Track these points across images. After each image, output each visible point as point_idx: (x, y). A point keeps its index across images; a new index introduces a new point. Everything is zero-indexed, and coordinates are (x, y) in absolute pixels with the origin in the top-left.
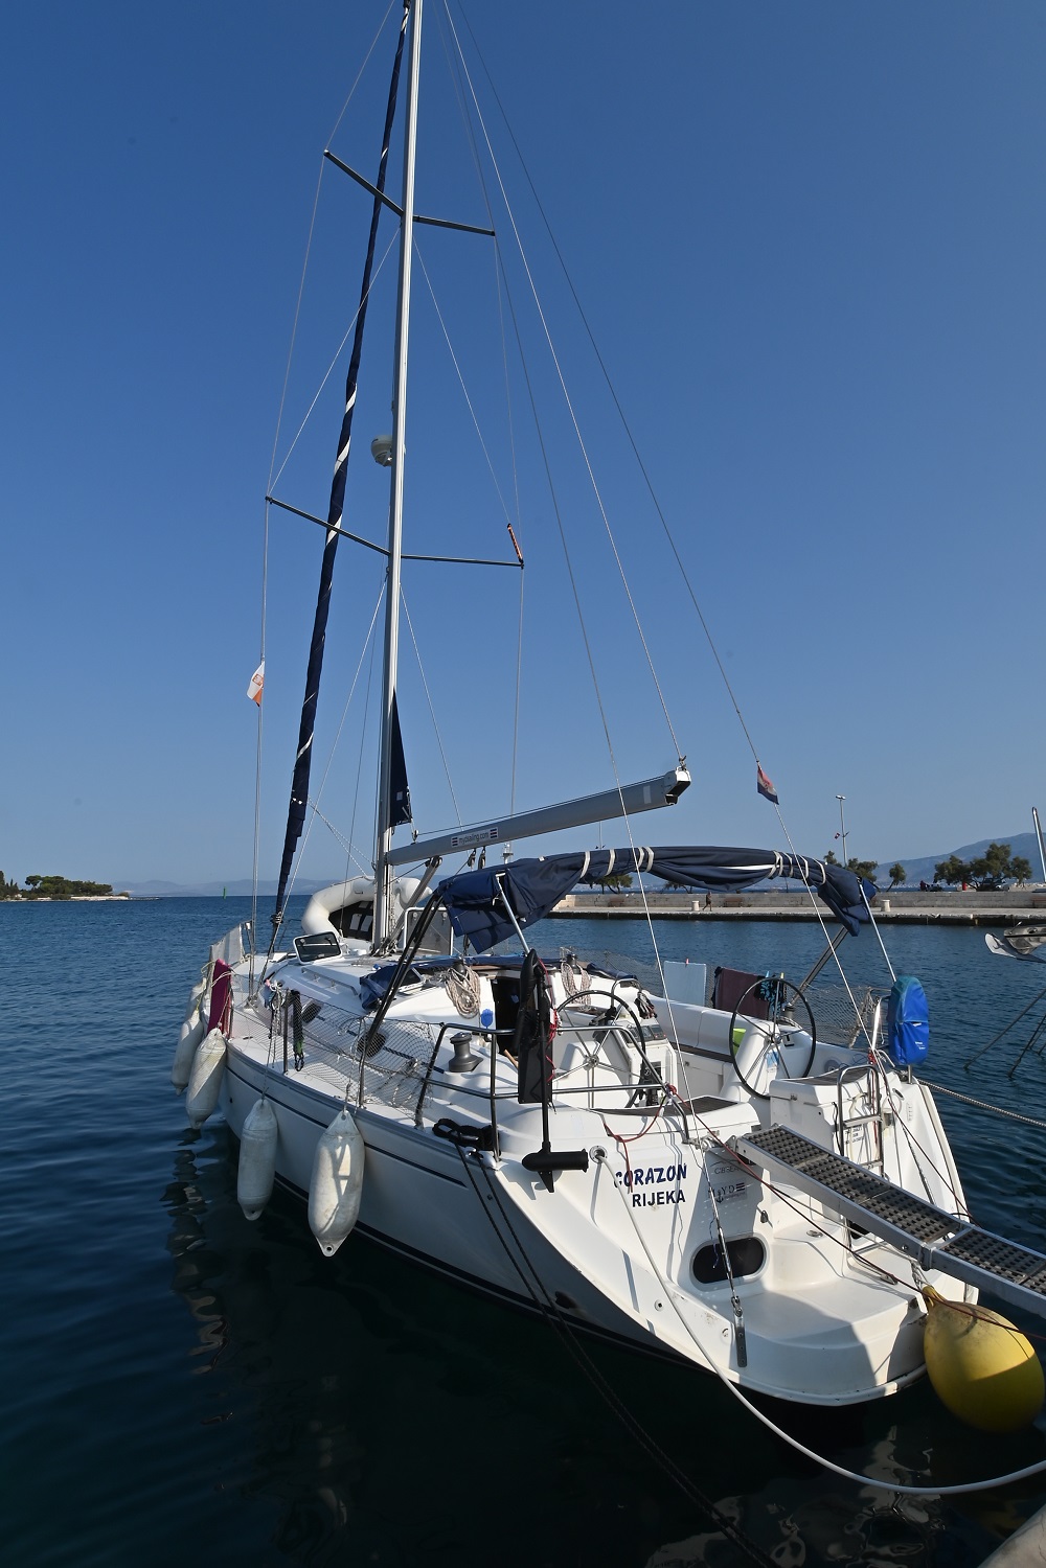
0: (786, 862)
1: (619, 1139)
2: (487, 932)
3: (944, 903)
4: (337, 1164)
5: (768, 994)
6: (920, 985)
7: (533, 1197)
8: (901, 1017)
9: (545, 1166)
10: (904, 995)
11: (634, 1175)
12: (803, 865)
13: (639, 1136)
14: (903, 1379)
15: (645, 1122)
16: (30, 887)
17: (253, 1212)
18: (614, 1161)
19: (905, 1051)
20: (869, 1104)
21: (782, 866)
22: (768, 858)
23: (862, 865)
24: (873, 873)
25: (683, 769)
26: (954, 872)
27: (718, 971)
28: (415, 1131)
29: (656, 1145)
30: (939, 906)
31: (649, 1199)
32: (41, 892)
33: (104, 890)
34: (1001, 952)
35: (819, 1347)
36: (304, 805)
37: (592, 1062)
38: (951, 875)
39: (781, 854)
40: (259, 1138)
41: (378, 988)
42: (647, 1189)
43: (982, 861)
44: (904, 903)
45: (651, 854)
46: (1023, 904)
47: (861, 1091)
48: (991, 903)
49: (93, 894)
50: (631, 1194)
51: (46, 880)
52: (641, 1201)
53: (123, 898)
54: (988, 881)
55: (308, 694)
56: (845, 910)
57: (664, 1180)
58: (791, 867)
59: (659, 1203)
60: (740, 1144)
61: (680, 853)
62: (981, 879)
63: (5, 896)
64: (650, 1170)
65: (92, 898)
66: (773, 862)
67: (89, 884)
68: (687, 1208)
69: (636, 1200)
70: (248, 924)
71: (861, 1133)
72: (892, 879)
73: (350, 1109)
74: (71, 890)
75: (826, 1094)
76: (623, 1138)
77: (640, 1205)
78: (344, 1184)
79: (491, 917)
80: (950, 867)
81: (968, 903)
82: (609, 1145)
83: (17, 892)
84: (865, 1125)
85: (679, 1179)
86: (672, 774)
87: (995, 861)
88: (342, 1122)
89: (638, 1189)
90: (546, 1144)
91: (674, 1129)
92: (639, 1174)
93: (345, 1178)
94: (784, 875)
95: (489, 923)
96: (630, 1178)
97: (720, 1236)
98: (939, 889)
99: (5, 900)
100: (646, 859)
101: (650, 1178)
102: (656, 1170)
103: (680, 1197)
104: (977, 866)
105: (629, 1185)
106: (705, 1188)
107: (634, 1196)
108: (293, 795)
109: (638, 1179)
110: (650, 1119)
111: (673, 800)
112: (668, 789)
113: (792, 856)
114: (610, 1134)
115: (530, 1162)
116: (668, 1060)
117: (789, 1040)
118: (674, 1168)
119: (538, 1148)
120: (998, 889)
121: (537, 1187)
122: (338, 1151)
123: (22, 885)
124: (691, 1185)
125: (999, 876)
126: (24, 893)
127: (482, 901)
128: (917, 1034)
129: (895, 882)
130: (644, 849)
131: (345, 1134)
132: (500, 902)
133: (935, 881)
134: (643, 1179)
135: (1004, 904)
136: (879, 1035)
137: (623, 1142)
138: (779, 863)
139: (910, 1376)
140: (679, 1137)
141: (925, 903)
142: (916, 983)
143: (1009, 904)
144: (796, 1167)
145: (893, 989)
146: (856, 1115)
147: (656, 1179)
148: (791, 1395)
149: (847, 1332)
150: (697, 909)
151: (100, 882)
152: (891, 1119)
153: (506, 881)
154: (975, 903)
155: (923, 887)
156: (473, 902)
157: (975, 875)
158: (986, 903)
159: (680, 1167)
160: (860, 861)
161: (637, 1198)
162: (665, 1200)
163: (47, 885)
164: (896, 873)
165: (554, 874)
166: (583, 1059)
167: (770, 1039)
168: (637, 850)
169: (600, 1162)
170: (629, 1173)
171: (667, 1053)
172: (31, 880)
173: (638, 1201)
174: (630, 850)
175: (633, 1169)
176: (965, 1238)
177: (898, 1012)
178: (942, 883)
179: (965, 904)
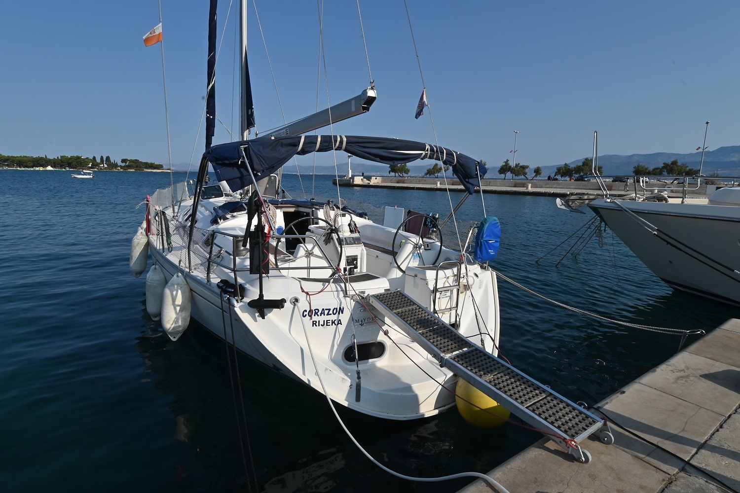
0: (432, 150)
1: (307, 293)
2: (238, 180)
3: (558, 186)
4: (174, 299)
5: (429, 224)
6: (498, 221)
7: (256, 321)
8: (482, 237)
9: (262, 306)
10: (486, 226)
11: (314, 312)
12: (442, 153)
13: (319, 292)
14: (440, 409)
15: (324, 285)
16: (123, 164)
17: (156, 317)
18: (303, 305)
19: (482, 254)
20: (456, 281)
21: (429, 152)
22: (421, 147)
23: (521, 167)
24: (527, 170)
25: (372, 89)
26: (565, 171)
27: (409, 212)
28: (206, 285)
29: (329, 298)
30: (555, 188)
31: (322, 323)
32: (129, 167)
33: (159, 167)
34: (563, 207)
35: (400, 394)
36: (214, 119)
37: (309, 254)
38: (563, 173)
39: (430, 145)
40: (153, 283)
41: (220, 213)
42: (322, 319)
43: (580, 166)
44: (538, 186)
45: (345, 139)
46: (595, 188)
47: (454, 273)
48: (580, 187)
49: (154, 169)
50: (312, 321)
51: (131, 161)
52: (317, 324)
53: (169, 171)
54: (581, 176)
55: (210, 52)
56: (467, 180)
57: (331, 314)
58: (435, 153)
59: (327, 325)
60: (371, 298)
61: (364, 140)
62: (577, 176)
63: (112, 168)
64: (323, 309)
65: (154, 171)
66: (424, 150)
67: (152, 164)
68: (342, 328)
69: (314, 323)
70: (191, 181)
71: (448, 294)
72: (535, 174)
73: (182, 271)
74: (143, 166)
75: (430, 274)
76: (310, 293)
77: (316, 326)
78: (178, 308)
79: (240, 172)
80: (564, 169)
81: (569, 187)
82: (302, 297)
83: (118, 166)
84: (452, 291)
85: (339, 314)
86: (365, 92)
87: (586, 167)
88: (177, 278)
89: (315, 318)
90: (261, 295)
91: (339, 289)
92: (317, 311)
93: (178, 306)
94: (430, 158)
95: (239, 175)
96: (311, 313)
97: (354, 342)
98: (556, 179)
99: (112, 170)
100: (341, 142)
101: (323, 313)
102: (326, 309)
103: (339, 322)
104: (577, 169)
105: (311, 316)
106: (352, 318)
107: (313, 322)
108: (207, 113)
109: (316, 313)
110: (327, 284)
111: (367, 109)
112: (363, 102)
113: (436, 147)
114: (303, 291)
115: (252, 304)
116: (362, 254)
117: (428, 247)
118: (337, 309)
119: (256, 297)
120: (585, 181)
121: (258, 316)
122: (174, 293)
123: (120, 163)
124: (345, 317)
125: (586, 174)
126: (121, 167)
127: (232, 162)
128: (491, 246)
129: (536, 176)
130: (341, 137)
131: (178, 284)
132: (243, 163)
133: (555, 176)
134: (319, 314)
135: (586, 188)
136: (469, 245)
137: (309, 295)
138: (427, 150)
139: (446, 407)
140: (341, 294)
141: (548, 186)
142: (495, 220)
143: (588, 188)
144: (394, 311)
145: (482, 223)
146: (447, 285)
147: (326, 314)
148: (380, 415)
149: (409, 388)
150: (439, 186)
151: (157, 163)
152: (467, 287)
153: (248, 150)
154: (572, 187)
155: (549, 178)
156: (227, 162)
157: (575, 173)
158: (577, 187)
159: (340, 308)
160: (521, 165)
161: (315, 322)
162: (331, 324)
163: (131, 163)
164: (537, 171)
165: (280, 147)
166: (305, 252)
167: (416, 246)
168: (335, 137)
169: (295, 305)
170: (311, 311)
171: (362, 251)
172: (123, 161)
173: (315, 324)
174: (330, 137)
175: (313, 308)
176: (472, 351)
177: (481, 234)
178: (558, 177)
179: (567, 187)
